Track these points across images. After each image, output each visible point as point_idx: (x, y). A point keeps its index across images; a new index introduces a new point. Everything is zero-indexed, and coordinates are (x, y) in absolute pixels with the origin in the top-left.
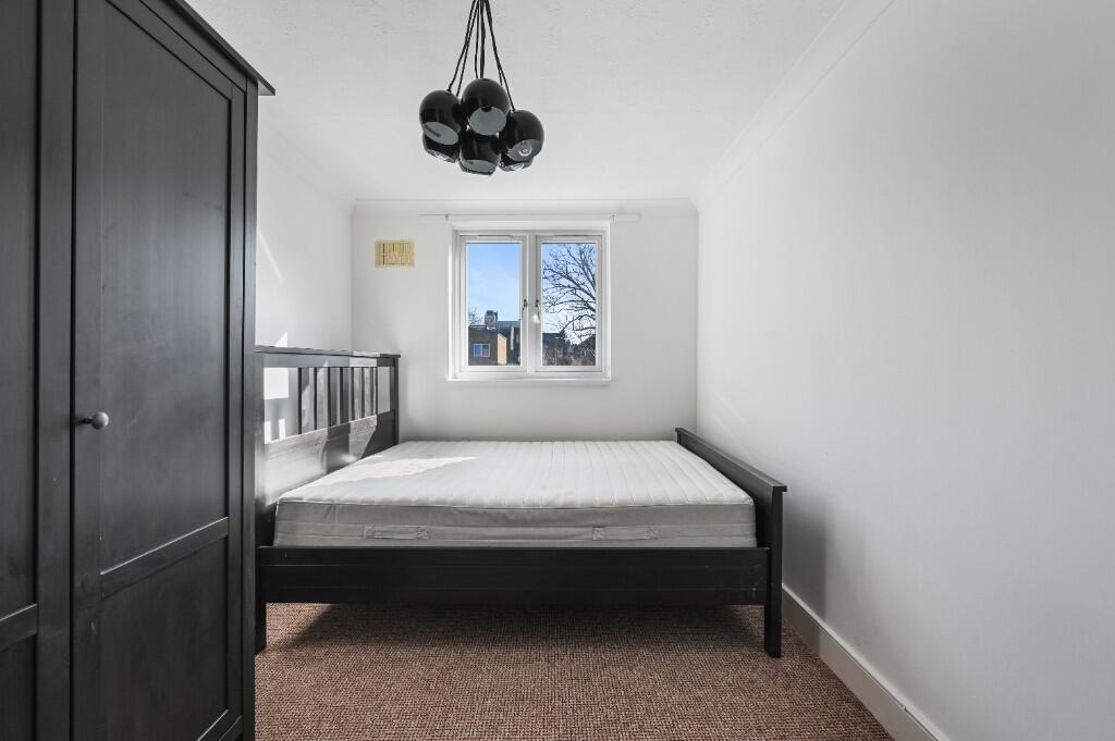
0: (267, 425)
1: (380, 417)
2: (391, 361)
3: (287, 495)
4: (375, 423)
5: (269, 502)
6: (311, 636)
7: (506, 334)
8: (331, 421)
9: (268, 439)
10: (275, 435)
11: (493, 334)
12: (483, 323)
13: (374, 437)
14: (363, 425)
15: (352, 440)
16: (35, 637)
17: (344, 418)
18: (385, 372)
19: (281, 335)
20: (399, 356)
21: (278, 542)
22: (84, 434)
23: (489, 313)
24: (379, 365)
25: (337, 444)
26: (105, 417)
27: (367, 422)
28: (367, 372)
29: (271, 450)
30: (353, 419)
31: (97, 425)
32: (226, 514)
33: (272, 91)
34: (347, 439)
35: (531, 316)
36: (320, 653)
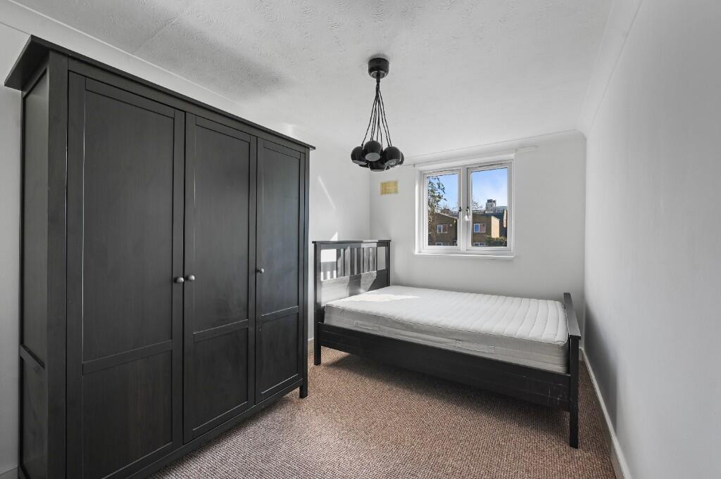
0: (322, 273)
1: (378, 272)
2: (386, 244)
3: (329, 303)
4: (376, 275)
5: (323, 305)
6: (338, 364)
7: (500, 216)
8: (352, 272)
9: (322, 279)
10: (325, 278)
11: (488, 216)
12: (484, 208)
13: (375, 282)
14: (369, 275)
15: (362, 282)
16: (247, 329)
17: (359, 271)
18: (382, 250)
19: (334, 234)
20: (390, 241)
21: (325, 322)
22: (258, 274)
23: (490, 201)
24: (378, 246)
25: (355, 284)
26: (263, 270)
27: (371, 275)
28: (371, 250)
29: (324, 284)
30: (363, 272)
31: (261, 272)
32: (298, 304)
33: (314, 148)
34: (360, 281)
35: (463, 217)
36: (337, 371)
